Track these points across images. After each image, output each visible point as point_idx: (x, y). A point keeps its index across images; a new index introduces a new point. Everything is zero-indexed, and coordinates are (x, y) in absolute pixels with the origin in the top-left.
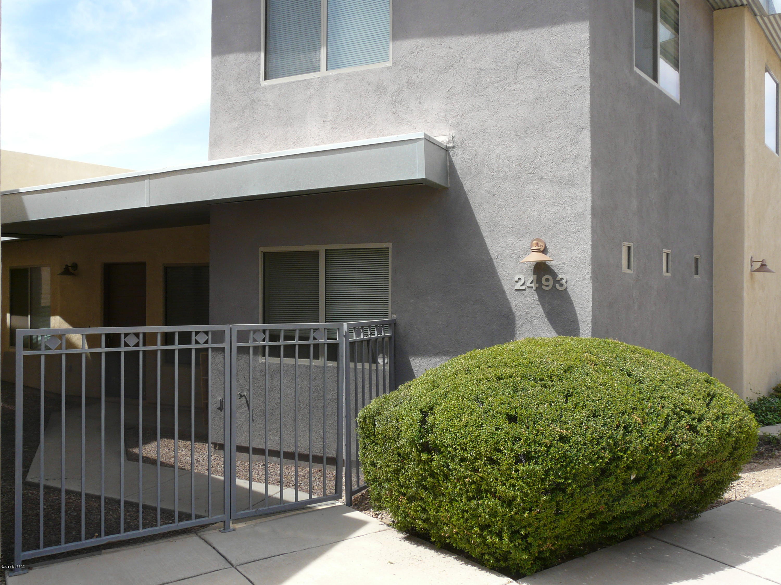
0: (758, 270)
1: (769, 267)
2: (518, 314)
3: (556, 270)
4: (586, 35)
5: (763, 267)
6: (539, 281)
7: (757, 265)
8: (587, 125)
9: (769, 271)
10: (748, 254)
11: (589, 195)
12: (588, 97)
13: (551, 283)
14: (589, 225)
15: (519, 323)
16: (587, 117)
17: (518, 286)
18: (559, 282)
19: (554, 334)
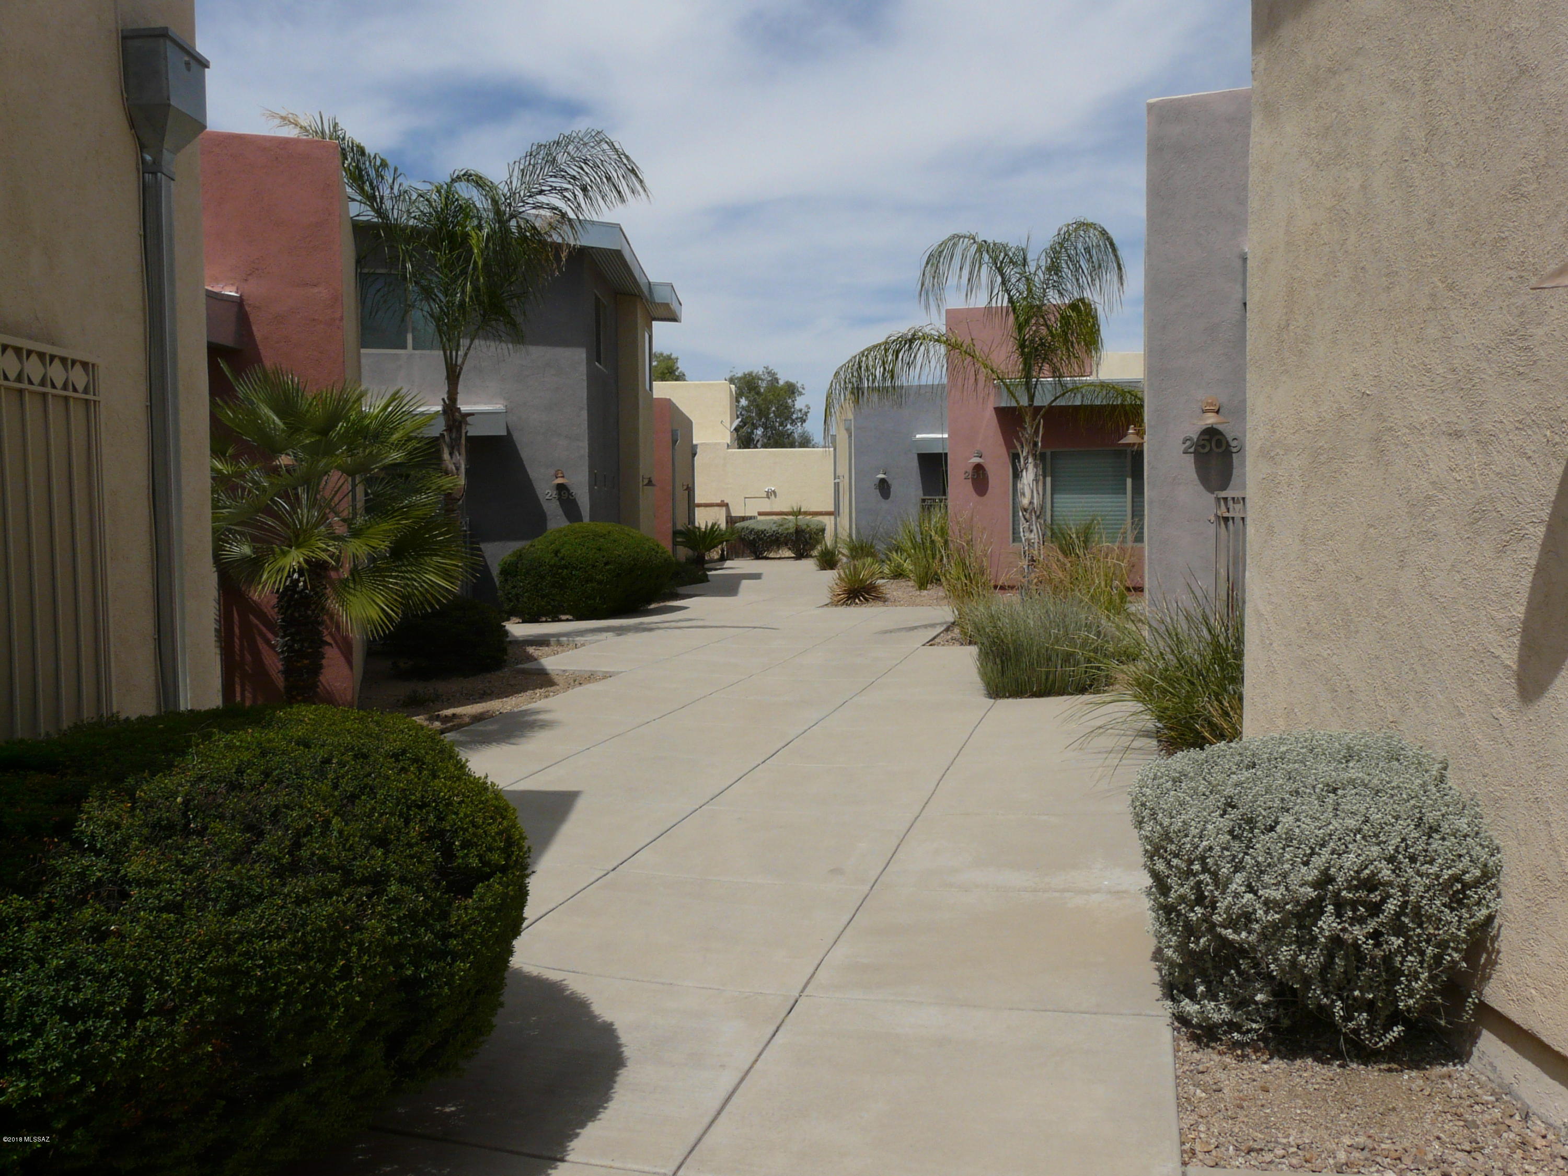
0: (646, 485)
1: (654, 482)
2: (548, 513)
3: (569, 487)
4: (584, 356)
5: (650, 483)
6: (560, 494)
7: (646, 481)
8: (586, 407)
9: (653, 485)
10: (641, 474)
11: (586, 445)
12: (586, 390)
13: (566, 495)
14: (587, 463)
15: (548, 518)
16: (585, 402)
17: (547, 497)
18: (571, 494)
19: (568, 523)
